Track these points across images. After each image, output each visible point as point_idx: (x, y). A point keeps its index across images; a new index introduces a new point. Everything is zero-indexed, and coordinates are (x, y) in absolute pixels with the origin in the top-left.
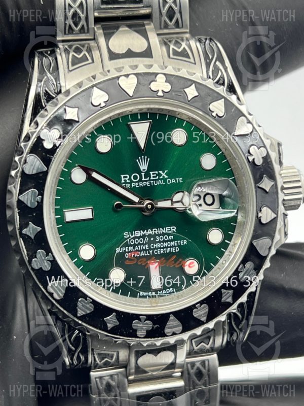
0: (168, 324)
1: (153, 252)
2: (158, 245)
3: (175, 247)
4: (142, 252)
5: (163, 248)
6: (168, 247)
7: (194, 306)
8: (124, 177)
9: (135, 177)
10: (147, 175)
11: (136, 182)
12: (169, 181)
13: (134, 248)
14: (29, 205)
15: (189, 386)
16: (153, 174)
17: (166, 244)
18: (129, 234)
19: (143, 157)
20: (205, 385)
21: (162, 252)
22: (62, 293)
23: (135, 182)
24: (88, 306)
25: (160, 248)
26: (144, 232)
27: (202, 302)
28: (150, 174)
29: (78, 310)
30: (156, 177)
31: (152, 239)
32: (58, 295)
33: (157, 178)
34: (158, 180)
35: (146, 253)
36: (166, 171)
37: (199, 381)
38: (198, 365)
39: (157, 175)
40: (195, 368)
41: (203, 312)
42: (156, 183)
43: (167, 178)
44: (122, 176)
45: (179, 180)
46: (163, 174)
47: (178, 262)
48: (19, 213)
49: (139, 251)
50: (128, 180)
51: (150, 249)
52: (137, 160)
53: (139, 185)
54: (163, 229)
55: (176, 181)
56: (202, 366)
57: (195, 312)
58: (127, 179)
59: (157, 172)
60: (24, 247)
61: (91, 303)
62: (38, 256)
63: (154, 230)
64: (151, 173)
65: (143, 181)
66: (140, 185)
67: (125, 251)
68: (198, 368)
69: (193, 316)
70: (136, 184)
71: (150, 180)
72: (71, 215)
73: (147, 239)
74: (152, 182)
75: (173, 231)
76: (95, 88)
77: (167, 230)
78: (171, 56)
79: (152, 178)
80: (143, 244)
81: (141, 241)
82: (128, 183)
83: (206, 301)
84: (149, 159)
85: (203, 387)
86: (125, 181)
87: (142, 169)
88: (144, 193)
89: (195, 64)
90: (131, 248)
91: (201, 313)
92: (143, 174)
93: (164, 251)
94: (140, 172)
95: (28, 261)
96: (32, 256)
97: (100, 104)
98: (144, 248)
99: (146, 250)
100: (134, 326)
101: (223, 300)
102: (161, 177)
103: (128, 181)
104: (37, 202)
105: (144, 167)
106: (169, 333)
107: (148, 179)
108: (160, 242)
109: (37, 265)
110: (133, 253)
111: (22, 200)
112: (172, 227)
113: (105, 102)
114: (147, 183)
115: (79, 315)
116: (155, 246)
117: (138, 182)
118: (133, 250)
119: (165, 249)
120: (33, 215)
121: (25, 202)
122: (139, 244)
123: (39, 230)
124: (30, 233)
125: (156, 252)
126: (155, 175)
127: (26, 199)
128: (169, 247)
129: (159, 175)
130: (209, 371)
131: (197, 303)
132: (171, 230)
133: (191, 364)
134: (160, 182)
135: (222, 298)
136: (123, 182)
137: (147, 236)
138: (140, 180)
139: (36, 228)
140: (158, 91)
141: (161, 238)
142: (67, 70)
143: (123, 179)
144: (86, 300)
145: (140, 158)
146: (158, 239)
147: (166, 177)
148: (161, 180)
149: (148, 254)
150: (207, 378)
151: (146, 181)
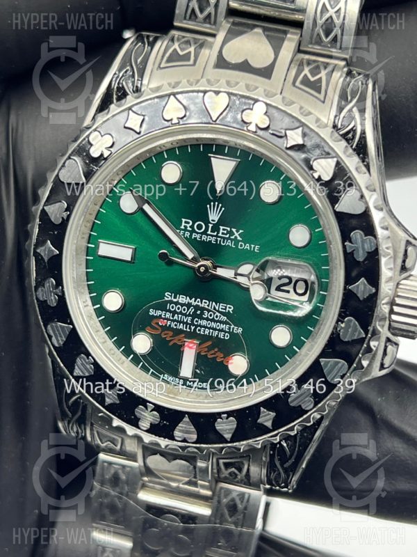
0: (180, 425)
1: (195, 329)
2: (204, 323)
3: (226, 332)
4: (182, 324)
5: (209, 328)
6: (215, 329)
7: (219, 415)
8: (186, 222)
9: (200, 227)
10: (216, 228)
11: (200, 233)
12: (241, 246)
13: (173, 317)
14: (53, 220)
15: (216, 519)
16: (224, 230)
17: (214, 325)
18: (171, 296)
19: (217, 203)
20: (236, 524)
21: (207, 332)
22: (62, 340)
23: (198, 233)
24: (88, 367)
25: (206, 327)
26: (191, 299)
27: (230, 414)
28: (219, 229)
29: (76, 367)
30: (226, 234)
31: (199, 312)
32: (58, 341)
33: (228, 236)
34: (228, 239)
35: (186, 328)
36: (241, 231)
37: (231, 517)
38: (234, 495)
39: (228, 232)
40: (229, 498)
41: (228, 427)
42: (223, 242)
43: (239, 241)
44: (184, 220)
45: (254, 247)
46: (236, 234)
47: (213, 352)
48: (39, 225)
49: (177, 321)
50: (190, 227)
51: (192, 324)
52: (208, 206)
53: (201, 238)
54: (216, 304)
55: (251, 247)
56: (240, 499)
57: (219, 423)
58: (188, 225)
59: (229, 229)
60: (34, 269)
61: (92, 364)
62: (47, 285)
63: (204, 301)
64: (221, 227)
65: (208, 235)
66: (203, 238)
67: (160, 316)
68: (233, 500)
69: (215, 427)
70: (198, 236)
71: (217, 236)
72: (107, 249)
73: (192, 310)
74: (219, 239)
75: (229, 311)
76: (172, 97)
77: (221, 307)
78: (298, 84)
79: (220, 235)
80: (185, 315)
81: (184, 310)
82: (189, 231)
83: (238, 414)
84: (223, 209)
85: (233, 527)
86: (186, 227)
87: (210, 219)
88: (205, 250)
89: (324, 102)
90: (168, 315)
91: (226, 427)
92: (210, 225)
93: (209, 333)
94: (207, 222)
95: (35, 287)
96: (40, 282)
97: (171, 120)
98: (185, 321)
99: (187, 323)
100: (137, 412)
101: (260, 421)
102: (233, 237)
103: (189, 229)
104: (63, 218)
105: (214, 216)
106: (178, 437)
107: (215, 234)
108: (207, 319)
109: (43, 296)
110: (169, 322)
111: (47, 211)
112: (228, 306)
113: (178, 118)
114: (213, 239)
115: (75, 374)
116: (199, 322)
117: (202, 233)
118: (171, 318)
119: (211, 331)
120: (54, 233)
121: (49, 215)
122: (181, 313)
123: (55, 254)
124: (45, 254)
125: (199, 330)
126: (225, 232)
127: (51, 211)
128: (217, 330)
129: (231, 233)
130: (245, 508)
131: (224, 413)
132: (225, 309)
133: (225, 492)
134: (229, 243)
135: (258, 418)
136: (182, 227)
137: (193, 306)
138: (205, 233)
139: (52, 250)
140: (251, 123)
141: (211, 315)
142: (157, 65)
143: (183, 224)
144: (88, 358)
145: (212, 203)
146: (206, 314)
147: (239, 238)
148: (232, 240)
149: (189, 330)
150: (241, 517)
151: (212, 236)
